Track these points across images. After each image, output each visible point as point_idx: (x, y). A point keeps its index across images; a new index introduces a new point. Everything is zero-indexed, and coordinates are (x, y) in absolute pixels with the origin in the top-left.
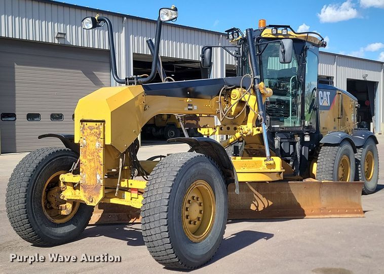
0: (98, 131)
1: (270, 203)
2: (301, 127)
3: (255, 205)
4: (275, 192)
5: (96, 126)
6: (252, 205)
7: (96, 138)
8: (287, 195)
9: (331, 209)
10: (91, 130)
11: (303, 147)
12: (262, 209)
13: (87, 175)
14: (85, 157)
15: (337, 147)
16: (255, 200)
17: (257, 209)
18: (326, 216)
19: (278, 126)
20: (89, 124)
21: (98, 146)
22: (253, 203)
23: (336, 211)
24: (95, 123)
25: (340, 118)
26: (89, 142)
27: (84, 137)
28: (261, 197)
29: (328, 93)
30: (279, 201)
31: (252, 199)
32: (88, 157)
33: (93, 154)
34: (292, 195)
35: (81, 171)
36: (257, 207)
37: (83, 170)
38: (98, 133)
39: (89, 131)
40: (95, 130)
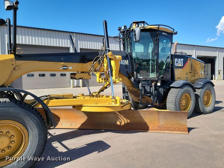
1: (129, 121)
2: (156, 78)
3: (119, 121)
4: (131, 115)
6: (118, 122)
8: (138, 117)
9: (166, 127)
11: (160, 89)
12: (123, 124)
15: (179, 89)
16: (120, 119)
17: (121, 124)
18: (161, 132)
19: (142, 77)
22: (118, 120)
23: (169, 129)
25: (191, 73)
28: (123, 117)
29: (182, 60)
30: (134, 120)
31: (118, 118)
34: (141, 117)
36: (121, 123)
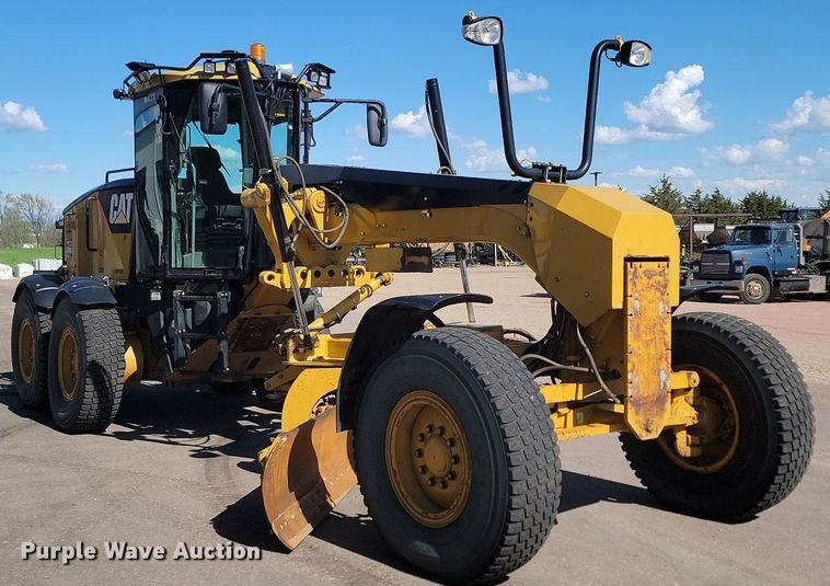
0: (661, 279)
5: (659, 270)
7: (659, 295)
10: (649, 278)
13: (641, 376)
14: (638, 337)
20: (646, 265)
21: (661, 310)
24: (656, 263)
26: (645, 303)
27: (637, 295)
32: (645, 337)
33: (652, 329)
35: (629, 369)
37: (634, 366)
38: (663, 283)
39: (645, 280)
40: (657, 278)
